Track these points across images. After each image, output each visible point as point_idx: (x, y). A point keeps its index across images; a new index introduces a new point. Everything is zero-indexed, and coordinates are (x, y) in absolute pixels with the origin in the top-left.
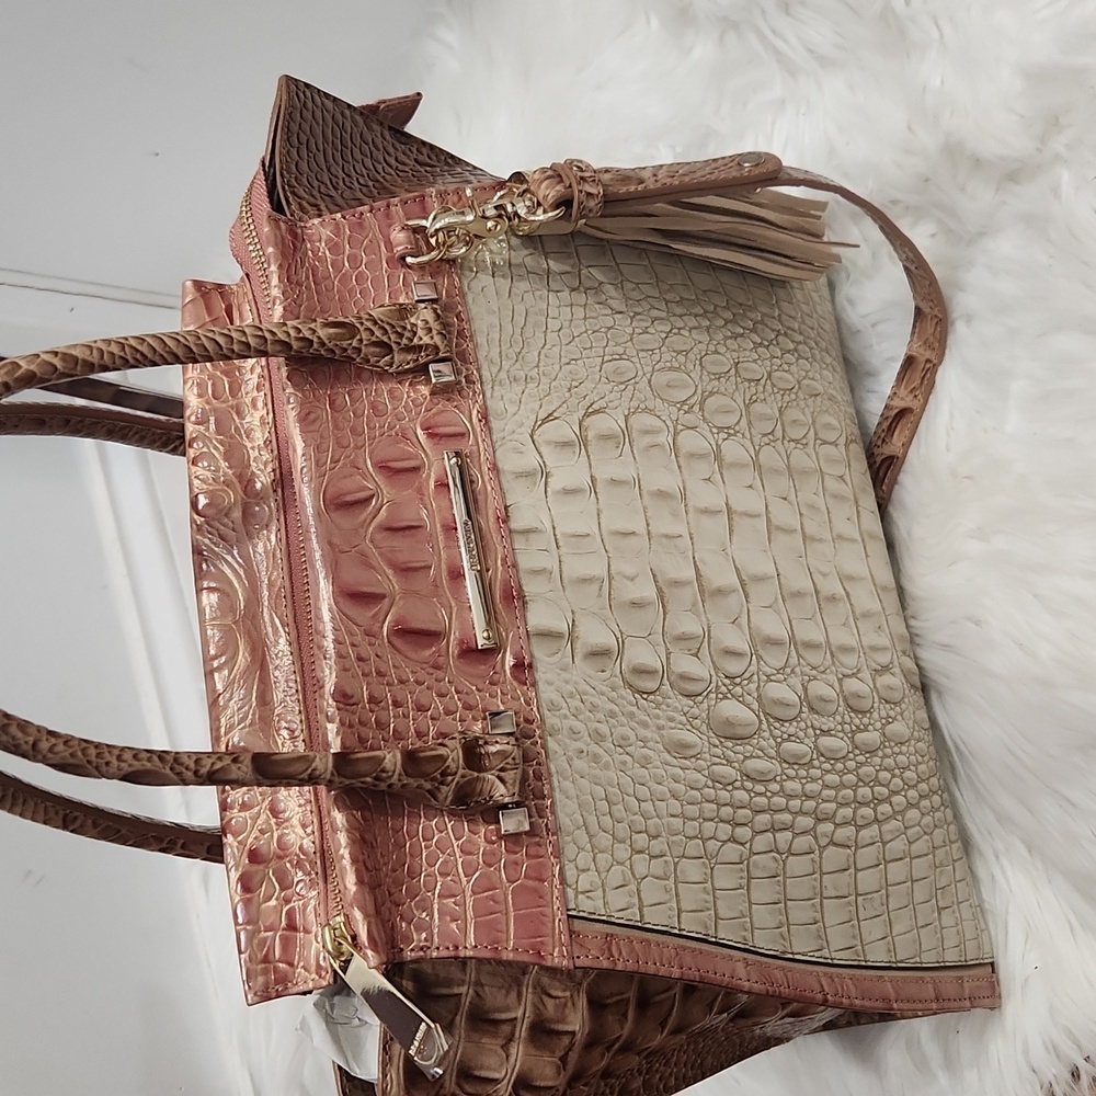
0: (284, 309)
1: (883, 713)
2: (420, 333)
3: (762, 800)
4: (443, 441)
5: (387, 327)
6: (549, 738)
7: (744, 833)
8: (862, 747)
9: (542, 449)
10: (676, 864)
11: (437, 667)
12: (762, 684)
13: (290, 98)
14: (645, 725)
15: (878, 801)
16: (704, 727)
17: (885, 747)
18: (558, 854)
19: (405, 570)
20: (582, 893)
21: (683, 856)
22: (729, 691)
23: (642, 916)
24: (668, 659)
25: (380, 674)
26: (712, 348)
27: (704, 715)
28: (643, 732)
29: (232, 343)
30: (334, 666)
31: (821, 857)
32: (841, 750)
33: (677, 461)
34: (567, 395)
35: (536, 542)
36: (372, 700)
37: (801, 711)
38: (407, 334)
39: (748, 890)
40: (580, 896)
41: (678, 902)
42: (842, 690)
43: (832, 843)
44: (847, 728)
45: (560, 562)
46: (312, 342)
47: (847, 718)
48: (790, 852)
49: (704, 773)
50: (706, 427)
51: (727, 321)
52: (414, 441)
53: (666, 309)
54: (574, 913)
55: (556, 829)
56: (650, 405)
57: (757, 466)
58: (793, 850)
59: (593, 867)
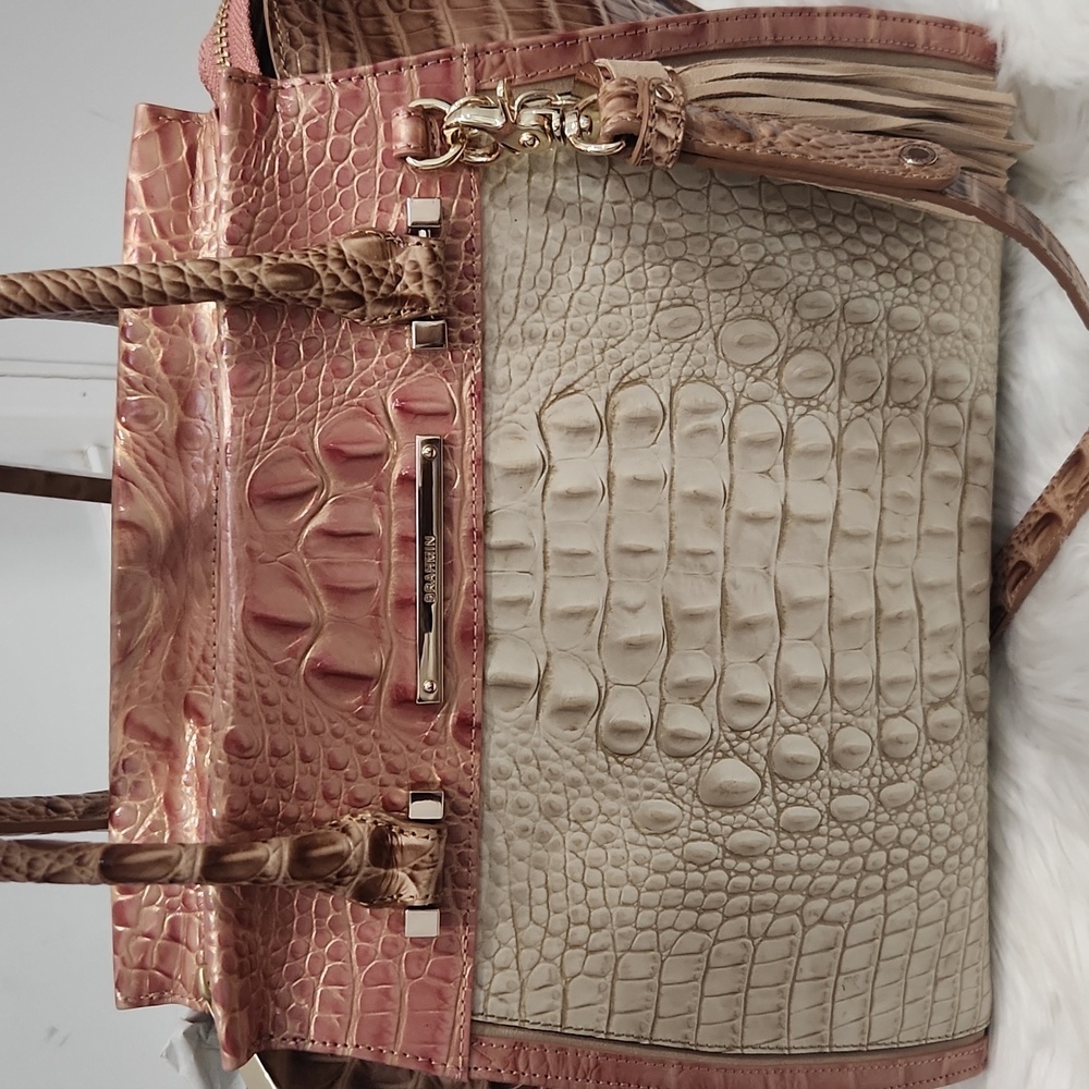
0: (233, 220)
1: (928, 757)
2: (406, 279)
3: (745, 880)
4: (419, 420)
5: (359, 271)
6: (486, 813)
7: (711, 919)
8: (888, 803)
9: (550, 435)
10: (618, 959)
11: (361, 717)
12: (777, 737)
14: (615, 795)
15: (890, 865)
16: (688, 797)
17: (919, 798)
18: (473, 950)
19: (338, 593)
20: (495, 995)
21: (629, 950)
22: (732, 747)
23: (563, 1019)
24: (661, 711)
25: (289, 721)
26: (816, 280)
27: (693, 780)
28: (609, 804)
29: (141, 292)
30: (232, 709)
31: (803, 938)
32: (859, 808)
33: (730, 450)
34: (598, 358)
35: (519, 562)
36: (275, 753)
37: (820, 768)
38: (388, 280)
39: (703, 983)
41: (611, 1002)
42: (879, 736)
43: (822, 920)
44: (875, 781)
45: (545, 587)
46: (251, 292)
47: (878, 769)
48: (765, 936)
49: (676, 852)
50: (779, 399)
51: (847, 237)
52: (381, 415)
53: (762, 226)
54: (480, 1018)
55: (474, 922)
56: (708, 370)
57: (837, 450)
58: (769, 934)
59: (514, 964)
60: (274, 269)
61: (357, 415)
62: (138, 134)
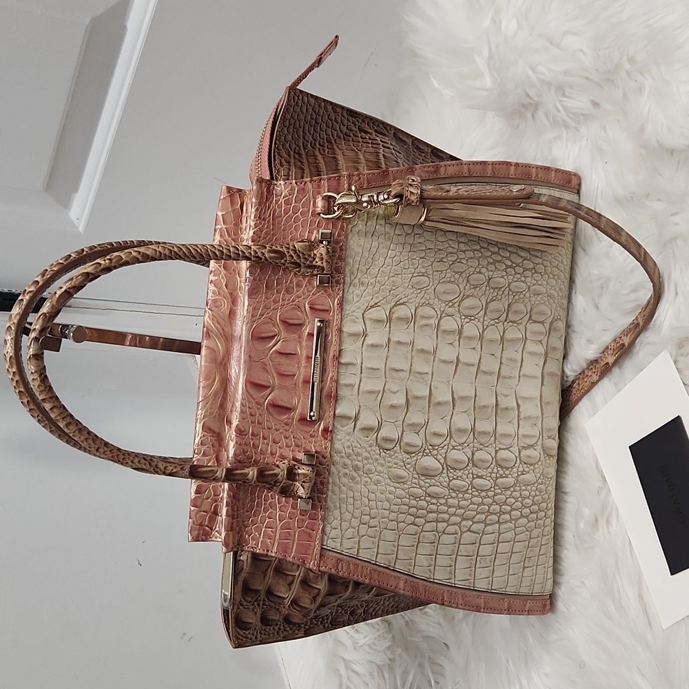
0: (254, 233)
1: (521, 469)
2: (317, 259)
3: (434, 507)
4: (317, 312)
5: (301, 255)
6: (332, 466)
7: (420, 521)
8: (500, 485)
9: (367, 322)
10: (381, 532)
11: (286, 424)
12: (449, 450)
13: (289, 100)
14: (382, 465)
15: (501, 513)
16: (411, 470)
17: (516, 486)
18: (323, 519)
19: (282, 375)
20: (331, 538)
21: (386, 528)
22: (430, 452)
23: (358, 553)
24: (402, 434)
25: (259, 423)
26: (478, 270)
27: (413, 463)
28: (380, 468)
30: (238, 416)
31: (461, 537)
32: (486, 485)
33: (437, 333)
34: (388, 294)
35: (351, 370)
36: (253, 434)
37: (467, 466)
38: (310, 259)
39: (417, 547)
40: (330, 540)
41: (378, 549)
42: (495, 457)
43: (469, 530)
44: (494, 475)
45: (360, 381)
46: (261, 259)
47: (495, 470)
48: (444, 532)
49: (407, 491)
50: (459, 315)
51: (493, 253)
52: (303, 309)
53: (457, 247)
54: (325, 547)
55: (325, 509)
56: (431, 302)
57: (481, 337)
58: (446, 532)
59: (339, 528)
60: (270, 251)
61: (294, 309)
62: (222, 197)
